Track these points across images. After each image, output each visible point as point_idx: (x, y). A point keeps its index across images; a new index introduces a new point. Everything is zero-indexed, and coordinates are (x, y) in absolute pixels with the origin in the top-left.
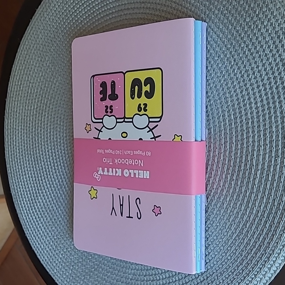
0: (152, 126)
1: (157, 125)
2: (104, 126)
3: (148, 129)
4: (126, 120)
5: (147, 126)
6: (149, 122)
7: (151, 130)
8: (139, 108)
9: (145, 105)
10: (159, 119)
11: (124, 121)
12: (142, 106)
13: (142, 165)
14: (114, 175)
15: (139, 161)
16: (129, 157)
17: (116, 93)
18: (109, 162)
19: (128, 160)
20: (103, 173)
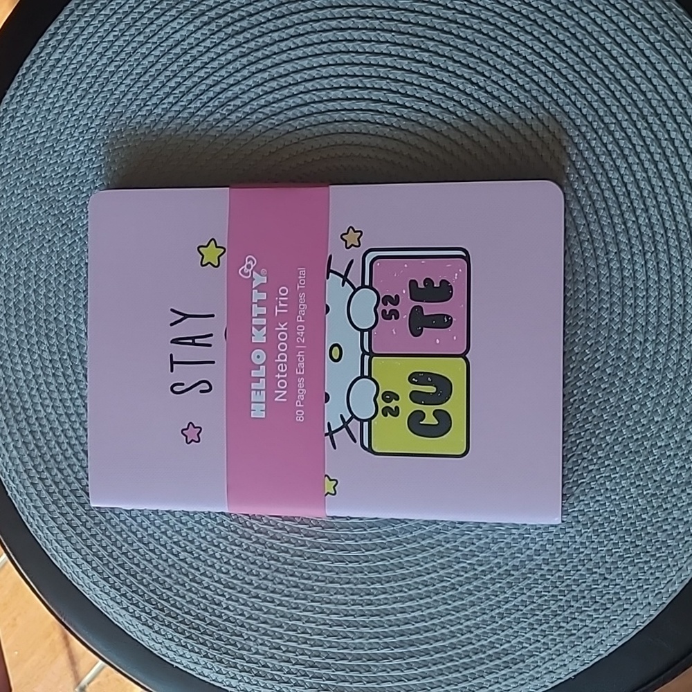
0: (354, 426)
1: (355, 441)
2: (356, 290)
3: (347, 417)
4: (367, 357)
5: (353, 416)
6: (362, 421)
7: (345, 424)
8: (390, 396)
9: (395, 413)
10: (366, 445)
11: (364, 353)
12: (393, 404)
13: (276, 399)
14: (254, 321)
15: (285, 392)
16: (292, 364)
17: (424, 329)
18: (281, 305)
19: (285, 360)
20: (255, 288)
